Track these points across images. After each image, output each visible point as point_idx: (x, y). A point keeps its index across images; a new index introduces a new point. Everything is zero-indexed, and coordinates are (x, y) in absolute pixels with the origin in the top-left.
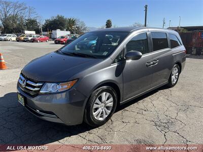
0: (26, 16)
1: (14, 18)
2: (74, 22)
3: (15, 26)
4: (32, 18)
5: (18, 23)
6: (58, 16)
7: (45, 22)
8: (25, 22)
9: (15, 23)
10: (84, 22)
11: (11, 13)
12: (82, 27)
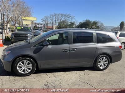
0: (70, 21)
1: (64, 22)
2: (96, 23)
3: (64, 26)
4: (72, 22)
5: (65, 24)
6: (87, 20)
7: (79, 23)
8: (69, 24)
9: (64, 24)
10: (103, 23)
11: (63, 19)
12: (101, 26)
